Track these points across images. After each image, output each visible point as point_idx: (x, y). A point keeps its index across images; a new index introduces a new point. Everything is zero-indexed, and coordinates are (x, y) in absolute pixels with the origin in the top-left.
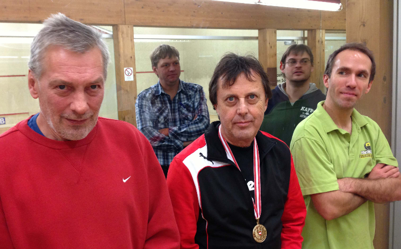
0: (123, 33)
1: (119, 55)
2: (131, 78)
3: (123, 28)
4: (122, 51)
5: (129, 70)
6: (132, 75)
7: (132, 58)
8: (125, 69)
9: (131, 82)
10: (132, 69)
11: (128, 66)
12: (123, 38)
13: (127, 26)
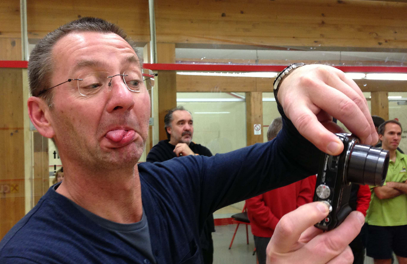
0: (254, 98)
1: (251, 115)
2: (259, 133)
3: (254, 94)
4: (253, 111)
5: (258, 126)
6: (260, 130)
7: (261, 116)
8: (255, 125)
9: (259, 135)
10: (260, 125)
11: (257, 123)
12: (254, 102)
13: (257, 93)
